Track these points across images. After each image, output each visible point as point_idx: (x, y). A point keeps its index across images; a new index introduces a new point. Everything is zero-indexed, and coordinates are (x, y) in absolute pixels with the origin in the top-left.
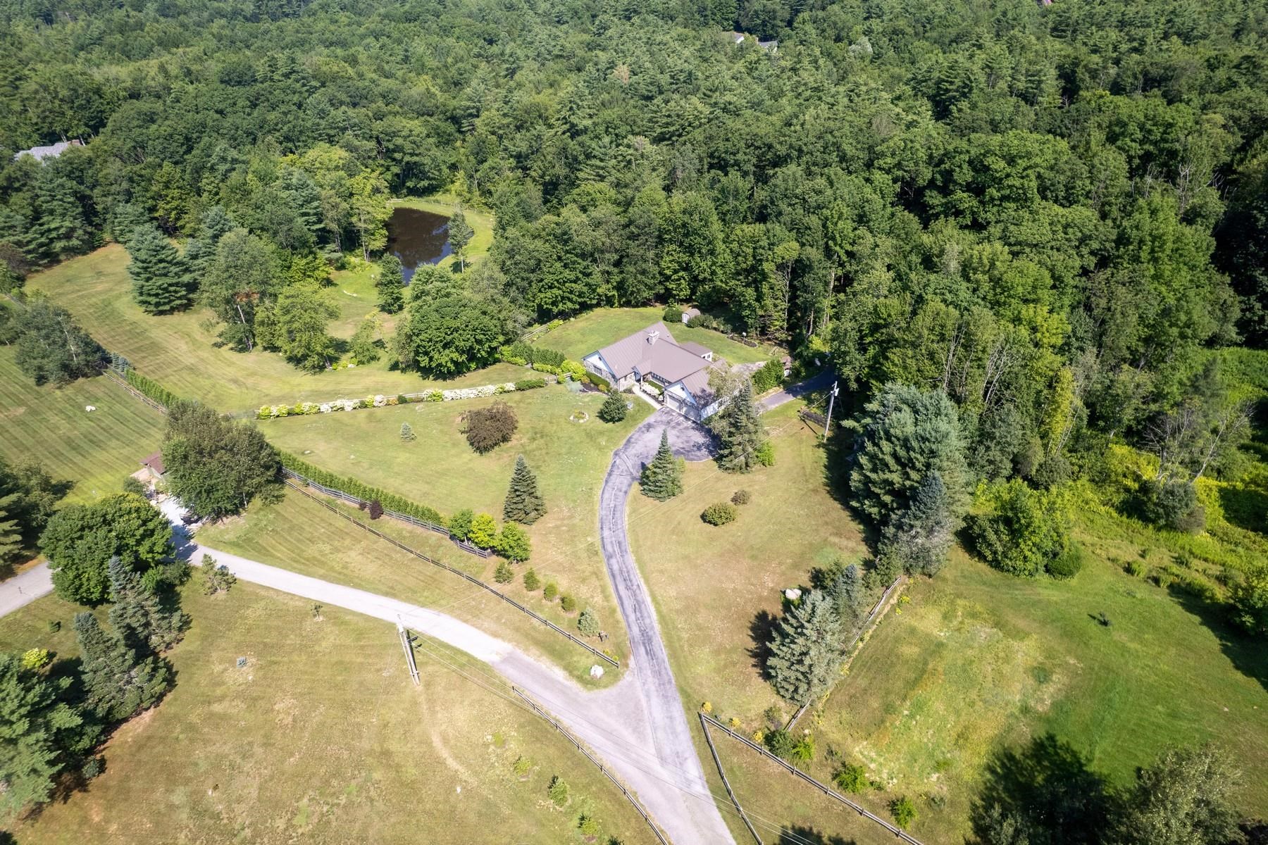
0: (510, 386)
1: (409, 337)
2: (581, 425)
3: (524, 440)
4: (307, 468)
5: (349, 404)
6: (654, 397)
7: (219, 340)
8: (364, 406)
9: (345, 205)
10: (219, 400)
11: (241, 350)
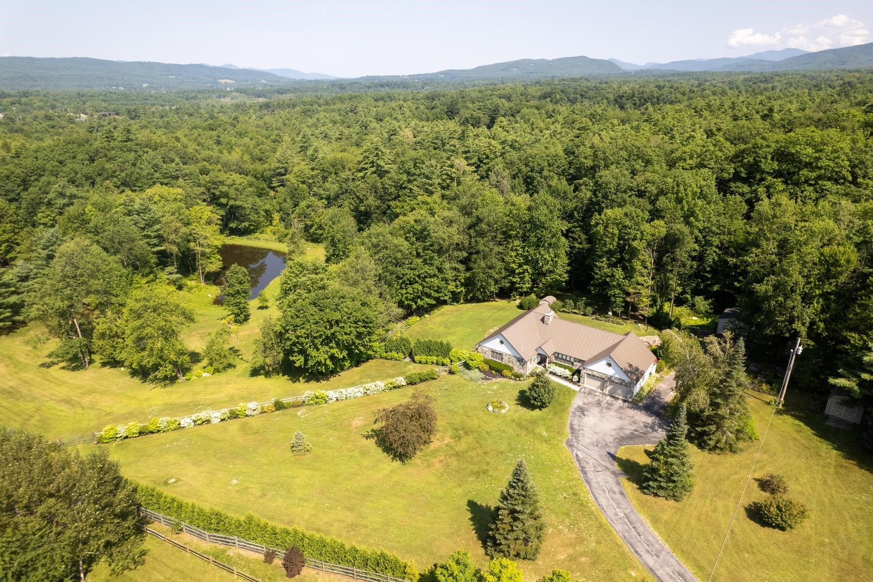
0: (401, 380)
1: (280, 335)
2: (504, 416)
3: (447, 440)
4: (180, 506)
5: (215, 415)
6: (566, 378)
7: (48, 360)
8: (234, 416)
9: (184, 230)
10: (44, 423)
11: (74, 369)
